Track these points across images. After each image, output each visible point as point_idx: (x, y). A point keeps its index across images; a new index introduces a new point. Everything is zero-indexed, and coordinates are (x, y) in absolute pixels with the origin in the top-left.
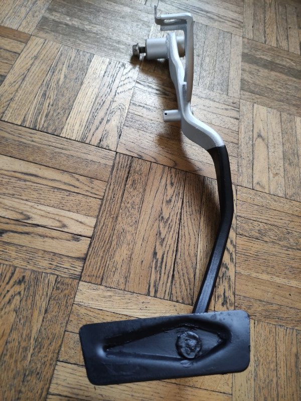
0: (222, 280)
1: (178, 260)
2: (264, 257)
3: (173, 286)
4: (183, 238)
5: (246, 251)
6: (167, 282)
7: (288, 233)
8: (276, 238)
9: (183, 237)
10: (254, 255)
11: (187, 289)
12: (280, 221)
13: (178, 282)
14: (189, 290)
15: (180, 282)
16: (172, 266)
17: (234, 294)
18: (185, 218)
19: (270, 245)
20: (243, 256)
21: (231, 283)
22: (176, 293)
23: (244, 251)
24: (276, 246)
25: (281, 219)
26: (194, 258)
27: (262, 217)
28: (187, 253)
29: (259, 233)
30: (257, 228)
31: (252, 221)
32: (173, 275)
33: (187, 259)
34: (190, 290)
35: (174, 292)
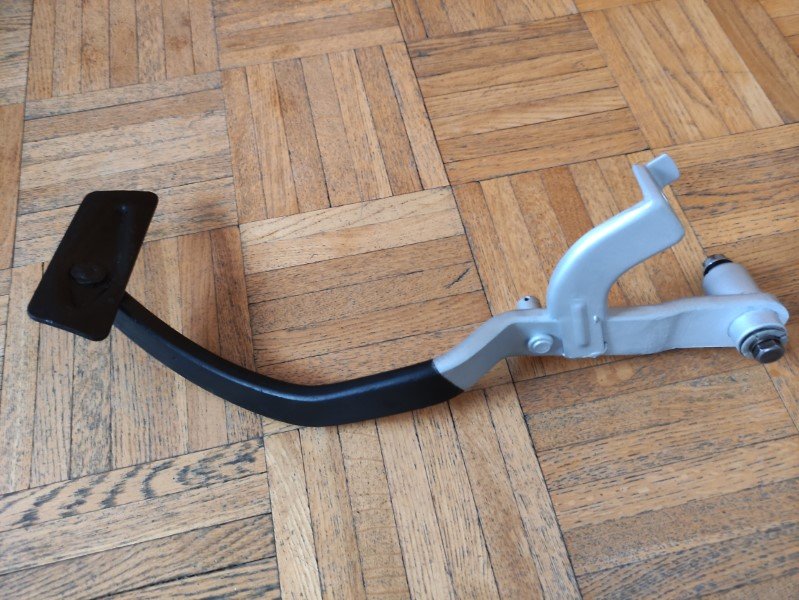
0: (210, 473)
1: (199, 568)
2: (145, 409)
3: (250, 558)
4: (150, 574)
5: (142, 444)
6: (246, 574)
7: (81, 372)
8: (98, 394)
9: (147, 575)
10: (144, 428)
11: (248, 532)
12: (58, 393)
13: (239, 553)
14: (248, 528)
15: (239, 549)
16: (213, 575)
17: (228, 446)
18: (105, 585)
19: (115, 402)
20: (153, 447)
21: (211, 456)
22: (259, 549)
23: (142, 446)
24: (115, 390)
25: (54, 390)
26: (186, 537)
27: (60, 427)
28: (180, 556)
29: (97, 426)
30: (87, 433)
31: (74, 447)
32: (231, 567)
33: (191, 551)
34: (245, 526)
35: (259, 555)
